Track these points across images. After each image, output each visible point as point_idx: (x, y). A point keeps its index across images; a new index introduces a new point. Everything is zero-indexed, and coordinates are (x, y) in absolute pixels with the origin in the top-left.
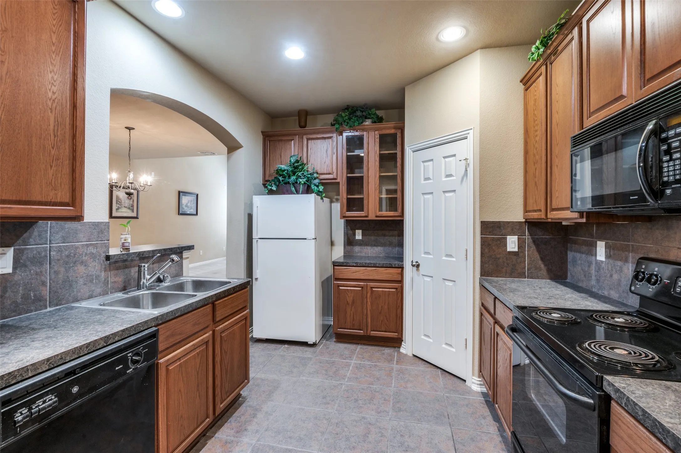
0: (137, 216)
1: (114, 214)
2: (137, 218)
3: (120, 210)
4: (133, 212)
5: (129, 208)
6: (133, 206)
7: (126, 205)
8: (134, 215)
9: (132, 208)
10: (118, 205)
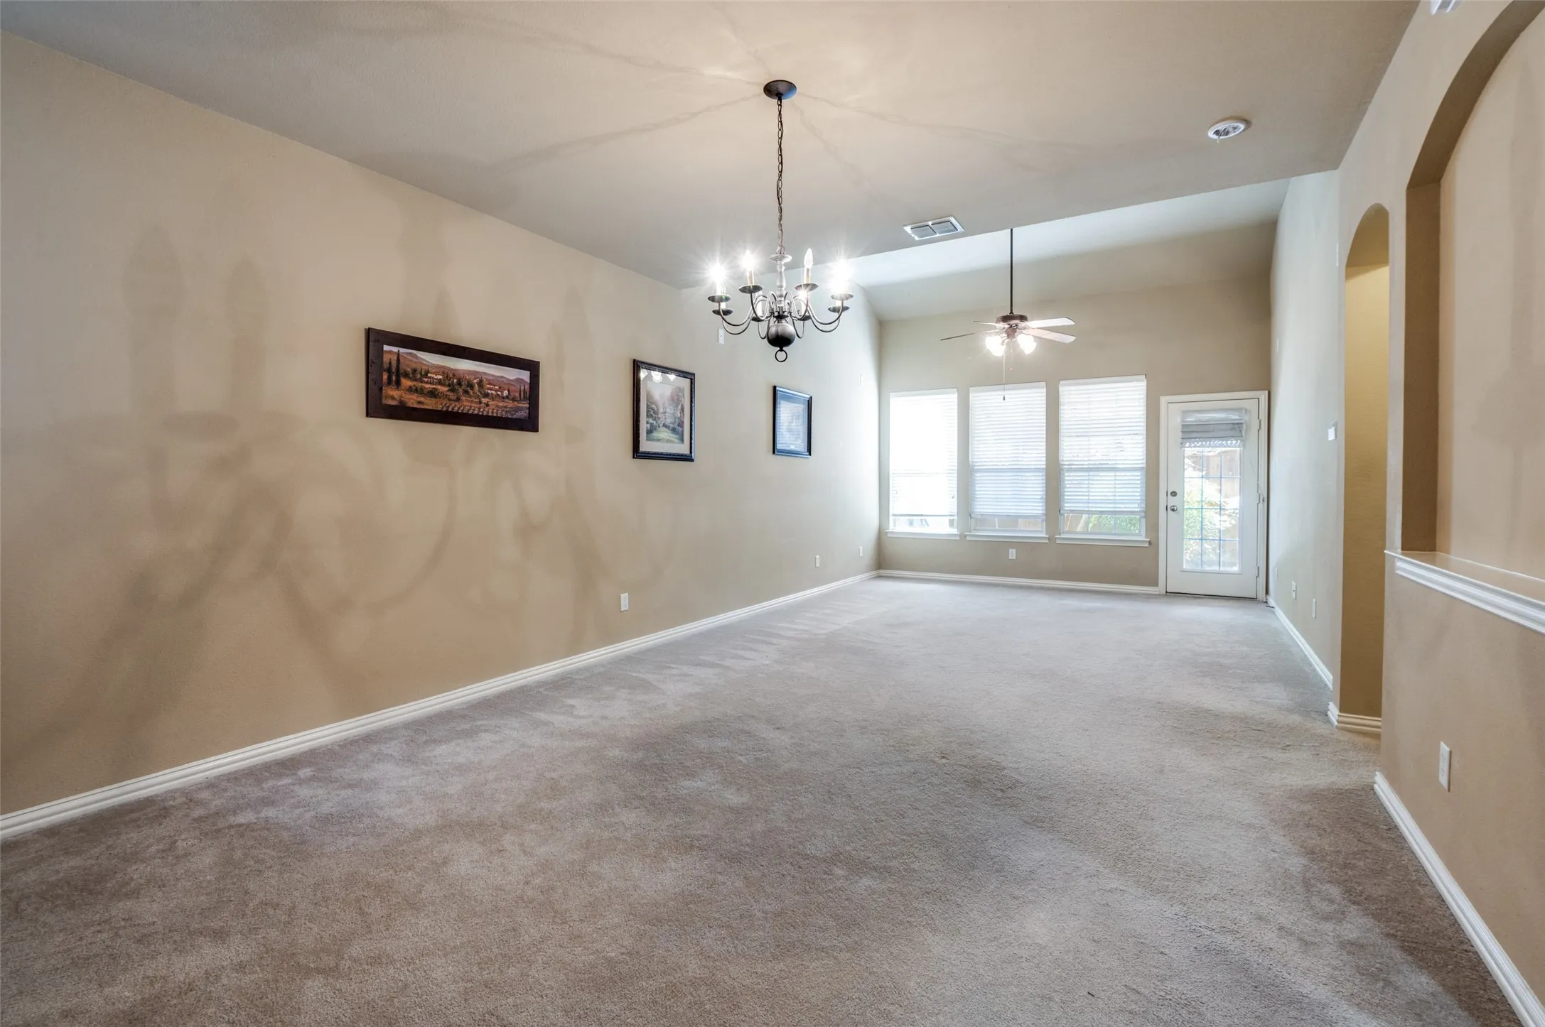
0: (691, 452)
1: (645, 446)
2: (688, 458)
3: (655, 434)
4: (682, 440)
5: (674, 430)
6: (683, 422)
7: (669, 421)
8: (683, 449)
9: (680, 429)
10: (651, 421)
